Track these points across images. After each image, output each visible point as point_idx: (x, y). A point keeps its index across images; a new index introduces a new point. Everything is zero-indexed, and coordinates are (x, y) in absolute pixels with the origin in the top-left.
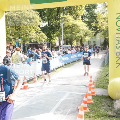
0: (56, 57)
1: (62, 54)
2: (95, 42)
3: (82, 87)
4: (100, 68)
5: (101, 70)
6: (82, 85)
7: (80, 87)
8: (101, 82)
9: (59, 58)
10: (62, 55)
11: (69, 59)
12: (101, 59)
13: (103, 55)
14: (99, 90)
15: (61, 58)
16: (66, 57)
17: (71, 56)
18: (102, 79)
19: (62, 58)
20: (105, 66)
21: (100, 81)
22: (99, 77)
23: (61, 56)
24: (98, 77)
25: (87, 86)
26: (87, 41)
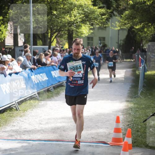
0: (17, 73)
1: (30, 65)
2: (104, 39)
3: (96, 146)
4: (128, 101)
5: (131, 105)
6: (94, 140)
7: (90, 146)
8: (139, 133)
9: (24, 76)
10: (31, 69)
11: (47, 79)
12: (123, 79)
13: (126, 72)
14: (139, 153)
15: (28, 75)
16: (41, 74)
17: (52, 72)
18: (140, 127)
19: (30, 75)
20: (138, 97)
21: (138, 131)
22: (132, 121)
23: (29, 72)
24: (129, 122)
25: (109, 143)
26: (83, 36)
